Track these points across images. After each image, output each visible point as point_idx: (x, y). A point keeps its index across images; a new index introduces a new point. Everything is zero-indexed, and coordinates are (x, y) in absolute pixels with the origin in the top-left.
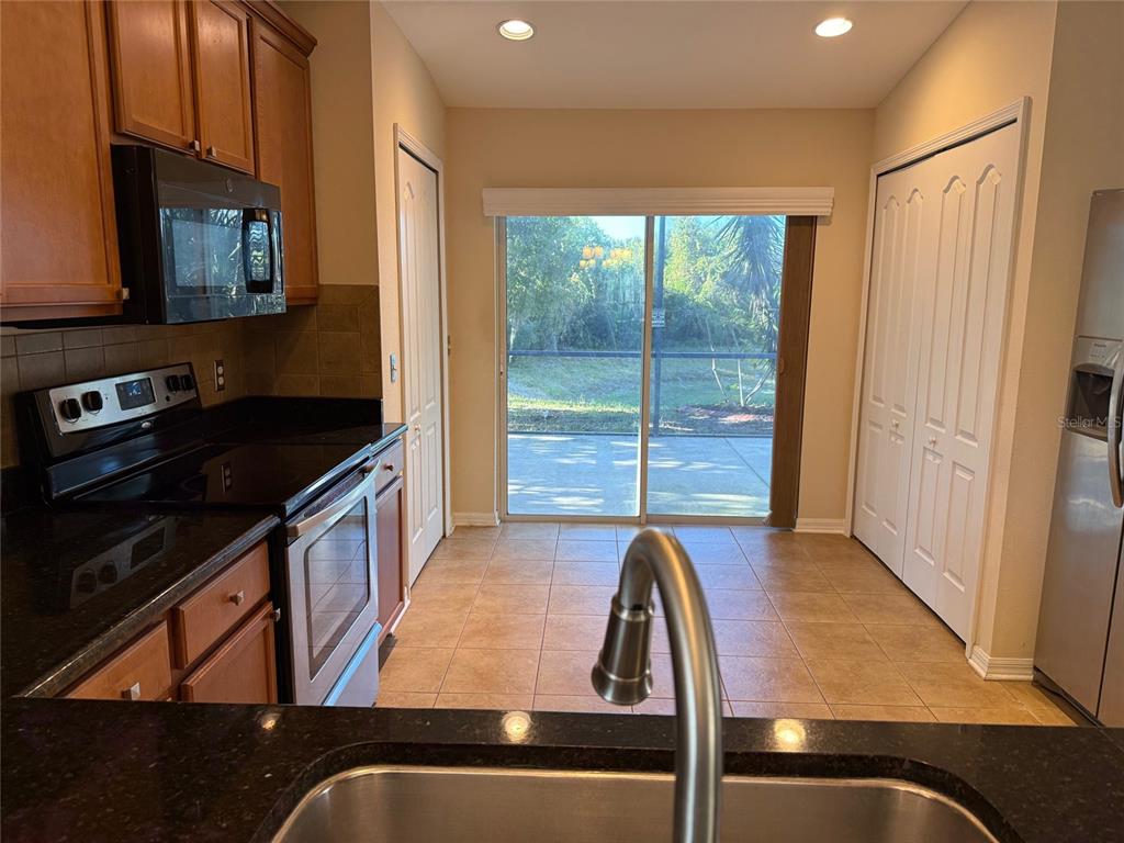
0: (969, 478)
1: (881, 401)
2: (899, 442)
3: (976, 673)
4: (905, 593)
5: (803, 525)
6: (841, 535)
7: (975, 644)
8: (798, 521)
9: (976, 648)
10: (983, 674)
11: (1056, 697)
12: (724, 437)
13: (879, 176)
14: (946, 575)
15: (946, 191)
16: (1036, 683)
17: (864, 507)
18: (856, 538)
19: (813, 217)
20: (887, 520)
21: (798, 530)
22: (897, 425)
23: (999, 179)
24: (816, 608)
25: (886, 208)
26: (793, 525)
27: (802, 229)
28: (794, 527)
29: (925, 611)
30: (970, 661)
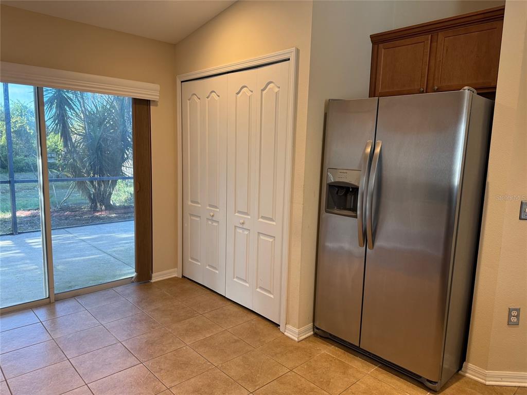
0: (271, 240)
1: (197, 203)
2: (215, 224)
3: (292, 339)
4: (230, 303)
5: (156, 277)
6: (176, 277)
7: (286, 324)
8: (153, 275)
9: (288, 326)
10: (296, 339)
11: (328, 340)
12: (63, 228)
13: (182, 82)
14: (258, 290)
15: (238, 93)
16: (315, 334)
17: (190, 260)
18: (185, 277)
19: (148, 100)
20: (209, 265)
21: (154, 280)
22: (213, 216)
23: (276, 90)
24: (198, 328)
25: (189, 100)
26: (150, 278)
27: (141, 107)
28: (151, 279)
29: (246, 311)
30: (285, 333)
